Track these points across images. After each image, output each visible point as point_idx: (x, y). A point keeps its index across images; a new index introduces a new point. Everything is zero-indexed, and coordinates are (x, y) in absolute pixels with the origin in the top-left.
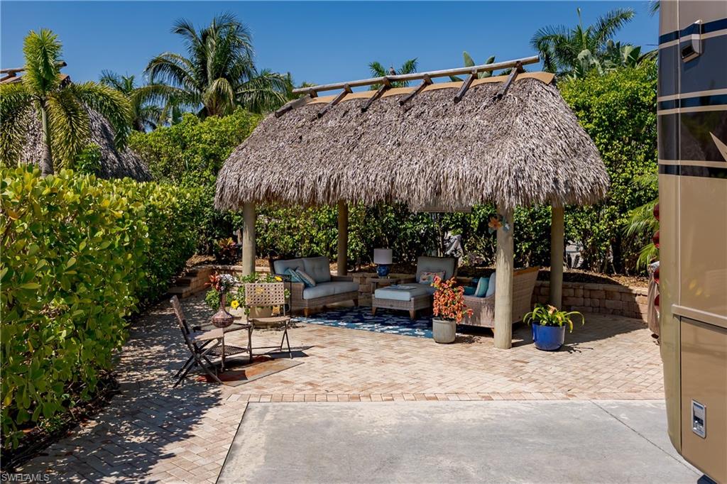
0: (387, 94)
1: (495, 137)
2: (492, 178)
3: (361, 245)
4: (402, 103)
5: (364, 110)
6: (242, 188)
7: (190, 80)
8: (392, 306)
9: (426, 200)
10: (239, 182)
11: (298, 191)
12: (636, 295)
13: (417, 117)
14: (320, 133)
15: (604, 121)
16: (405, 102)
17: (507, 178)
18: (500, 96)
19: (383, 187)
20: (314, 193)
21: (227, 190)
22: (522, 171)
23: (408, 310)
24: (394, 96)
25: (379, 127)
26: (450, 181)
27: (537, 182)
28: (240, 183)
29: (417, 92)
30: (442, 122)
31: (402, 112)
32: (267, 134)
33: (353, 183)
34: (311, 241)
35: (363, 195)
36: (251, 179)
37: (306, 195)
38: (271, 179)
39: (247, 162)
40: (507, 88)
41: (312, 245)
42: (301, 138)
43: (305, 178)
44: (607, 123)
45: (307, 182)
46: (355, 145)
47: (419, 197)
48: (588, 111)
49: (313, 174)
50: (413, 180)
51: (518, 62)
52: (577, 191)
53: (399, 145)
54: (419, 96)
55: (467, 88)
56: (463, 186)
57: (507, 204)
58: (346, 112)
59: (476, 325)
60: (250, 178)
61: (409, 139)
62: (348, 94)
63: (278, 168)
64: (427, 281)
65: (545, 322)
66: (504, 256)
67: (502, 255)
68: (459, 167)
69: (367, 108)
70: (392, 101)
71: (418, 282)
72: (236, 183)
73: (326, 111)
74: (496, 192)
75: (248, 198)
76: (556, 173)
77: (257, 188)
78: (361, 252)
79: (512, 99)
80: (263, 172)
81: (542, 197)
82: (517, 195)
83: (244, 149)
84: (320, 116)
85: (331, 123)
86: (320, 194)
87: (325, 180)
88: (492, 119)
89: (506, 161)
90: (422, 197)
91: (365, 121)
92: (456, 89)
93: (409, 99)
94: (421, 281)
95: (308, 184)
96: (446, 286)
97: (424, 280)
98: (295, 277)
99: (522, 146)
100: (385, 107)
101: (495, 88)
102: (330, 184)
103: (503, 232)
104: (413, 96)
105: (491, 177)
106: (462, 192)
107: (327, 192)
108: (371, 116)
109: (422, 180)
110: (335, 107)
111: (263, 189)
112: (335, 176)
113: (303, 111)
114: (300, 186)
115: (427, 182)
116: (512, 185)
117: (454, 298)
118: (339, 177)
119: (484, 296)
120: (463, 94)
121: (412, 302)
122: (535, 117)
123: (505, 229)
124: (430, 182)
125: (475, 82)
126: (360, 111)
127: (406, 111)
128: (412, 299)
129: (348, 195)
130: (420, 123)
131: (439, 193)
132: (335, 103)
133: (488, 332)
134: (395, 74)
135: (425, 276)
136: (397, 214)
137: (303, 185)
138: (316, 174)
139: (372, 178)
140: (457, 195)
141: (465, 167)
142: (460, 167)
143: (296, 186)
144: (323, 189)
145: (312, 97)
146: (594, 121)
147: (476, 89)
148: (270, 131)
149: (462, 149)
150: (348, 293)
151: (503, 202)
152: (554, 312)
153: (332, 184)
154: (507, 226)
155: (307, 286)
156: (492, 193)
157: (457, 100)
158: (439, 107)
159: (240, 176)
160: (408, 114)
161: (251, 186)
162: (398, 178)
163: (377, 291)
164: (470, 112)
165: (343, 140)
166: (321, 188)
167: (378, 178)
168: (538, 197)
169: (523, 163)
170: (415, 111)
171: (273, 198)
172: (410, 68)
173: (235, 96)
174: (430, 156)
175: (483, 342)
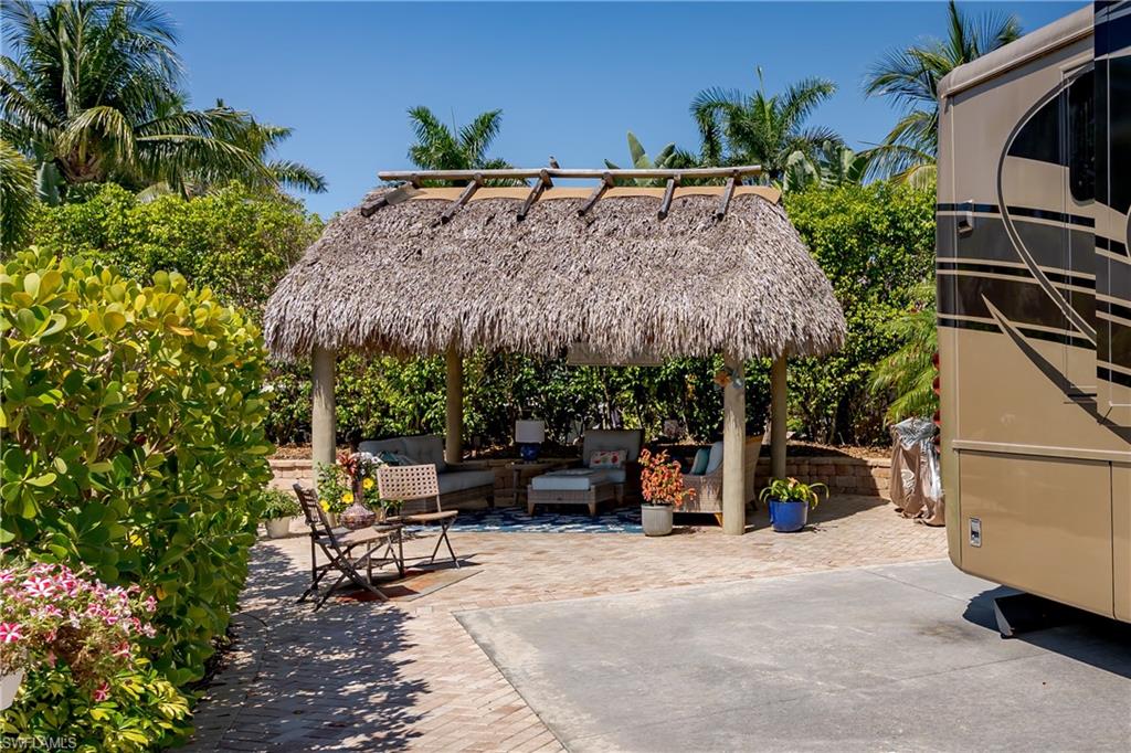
0: (548, 195)
1: (722, 270)
2: (724, 321)
4: (582, 213)
5: (520, 219)
6: (322, 327)
8: (559, 499)
9: (633, 348)
10: (315, 317)
11: (429, 334)
12: (871, 467)
13: (609, 234)
14: (451, 248)
15: (830, 250)
16: (585, 212)
17: (741, 322)
18: (720, 217)
20: (457, 336)
22: (758, 313)
23: (586, 502)
24: (563, 200)
25: (551, 245)
26: (667, 324)
27: (774, 327)
28: (319, 319)
29: (598, 197)
30: (646, 246)
31: (584, 226)
32: (352, 242)
33: (522, 322)
34: (385, 413)
35: (538, 341)
37: (442, 338)
39: (326, 287)
40: (728, 206)
41: (386, 420)
42: (420, 252)
43: (440, 314)
44: (834, 253)
45: (444, 321)
46: (517, 269)
47: (624, 345)
48: (811, 236)
49: (453, 309)
50: (615, 322)
51: (735, 171)
52: (815, 339)
53: (588, 272)
54: (603, 204)
55: (671, 200)
56: (685, 331)
57: (741, 354)
58: (491, 219)
59: (693, 511)
60: (337, 313)
61: (601, 264)
62: (482, 189)
63: (388, 296)
64: (601, 464)
65: (786, 498)
66: (735, 420)
67: (732, 418)
68: (677, 306)
69: (526, 215)
70: (559, 207)
71: (587, 467)
72: (310, 318)
73: (453, 214)
74: (729, 338)
75: (335, 342)
76: (794, 317)
77: (352, 327)
79: (735, 221)
80: (362, 302)
81: (780, 346)
82: (753, 342)
83: (317, 266)
84: (445, 220)
85: (468, 233)
86: (468, 339)
88: (713, 245)
89: (738, 300)
90: (628, 345)
91: (526, 234)
92: (657, 200)
93: (590, 207)
94: (592, 464)
96: (657, 462)
97: (597, 462)
99: (756, 282)
100: (554, 216)
101: (710, 203)
102: (484, 323)
103: (733, 389)
104: (593, 203)
105: (722, 320)
106: (683, 338)
107: (479, 336)
108: (536, 228)
109: (628, 321)
110: (466, 207)
112: (492, 312)
113: (410, 209)
114: (432, 326)
115: (635, 324)
116: (749, 331)
117: (670, 476)
118: (497, 315)
119: (703, 473)
120: (668, 208)
121: (593, 491)
122: (766, 246)
123: (736, 385)
124: (639, 325)
126: (514, 218)
127: (589, 225)
128: (593, 487)
129: (514, 340)
130: (614, 243)
131: (651, 339)
132: (464, 203)
133: (710, 520)
134: (558, 167)
135: (599, 458)
137: (436, 325)
139: (553, 316)
140: (677, 341)
141: (685, 307)
142: (680, 307)
143: (424, 326)
144: (473, 331)
145: (416, 186)
146: (819, 249)
147: (685, 202)
148: (359, 237)
149: (680, 283)
150: (480, 487)
151: (736, 351)
152: (795, 485)
153: (487, 324)
154: (738, 381)
156: (723, 341)
157: (662, 216)
158: (638, 223)
159: (317, 308)
160: (592, 229)
161: (340, 325)
162: (592, 319)
163: (534, 480)
164: (682, 233)
165: (494, 260)
166: (470, 328)
167: (563, 318)
168: (776, 346)
169: (758, 303)
170: (602, 226)
171: (380, 342)
172: (487, 125)
173: (140, 145)
174: (636, 290)
175: (706, 531)
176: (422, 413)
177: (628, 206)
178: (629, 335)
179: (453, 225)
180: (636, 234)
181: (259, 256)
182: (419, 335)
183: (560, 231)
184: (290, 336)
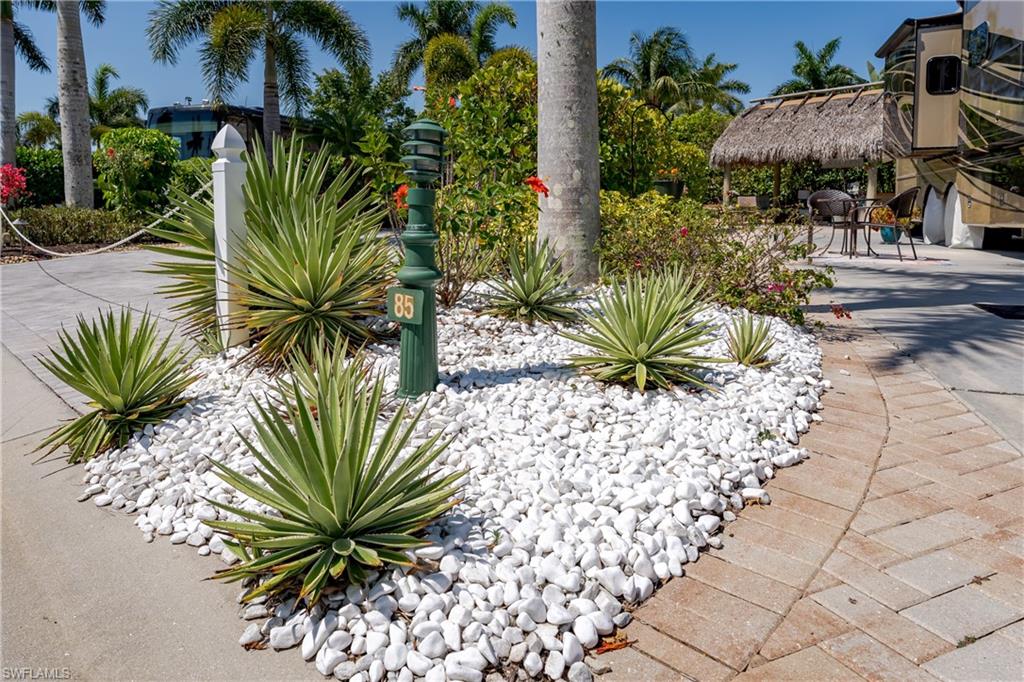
1: (868, 125)
3: (788, 192)
5: (795, 113)
6: (727, 156)
9: (829, 157)
10: (724, 153)
11: (759, 156)
13: (827, 115)
14: (769, 126)
16: (820, 108)
17: (872, 145)
18: (874, 103)
19: (806, 152)
20: (768, 157)
21: (717, 158)
24: (813, 103)
25: (804, 122)
26: (842, 148)
28: (726, 154)
29: (827, 101)
30: (840, 118)
31: (818, 113)
32: (738, 127)
33: (790, 151)
35: (795, 156)
37: (763, 158)
38: (743, 151)
39: (729, 143)
40: (879, 99)
42: (759, 129)
43: (763, 150)
46: (791, 131)
47: (826, 156)
49: (767, 147)
50: (823, 148)
53: (816, 131)
54: (828, 103)
55: (857, 98)
56: (849, 150)
57: (872, 158)
58: (785, 113)
60: (732, 151)
61: (821, 127)
63: (747, 145)
68: (847, 141)
69: (797, 111)
70: (812, 106)
73: (772, 113)
74: (866, 152)
75: (730, 161)
77: (735, 156)
78: (788, 196)
80: (739, 147)
83: (726, 136)
84: (769, 116)
85: (776, 120)
86: (771, 157)
87: (774, 150)
89: (872, 137)
91: (796, 119)
92: (851, 99)
93: (822, 106)
100: (808, 110)
103: (871, 172)
105: (864, 145)
106: (848, 153)
107: (775, 156)
108: (800, 116)
109: (828, 148)
110: (778, 110)
111: (739, 156)
112: (780, 147)
113: (758, 113)
114: (760, 154)
115: (830, 149)
116: (875, 148)
118: (782, 149)
120: (854, 101)
124: (832, 149)
125: (863, 94)
126: (792, 113)
127: (820, 112)
129: (787, 157)
130: (827, 119)
131: (836, 154)
132: (777, 108)
136: (814, 171)
137: (762, 153)
138: (769, 147)
139: (800, 148)
140: (845, 155)
141: (850, 141)
143: (758, 154)
147: (862, 98)
148: (740, 125)
149: (850, 132)
151: (870, 157)
153: (778, 152)
156: (864, 153)
157: (849, 106)
158: (839, 110)
159: (724, 150)
160: (821, 114)
161: (732, 155)
162: (815, 148)
164: (856, 112)
165: (783, 129)
166: (772, 153)
167: (804, 148)
170: (825, 112)
171: (744, 161)
172: (832, 47)
174: (832, 136)
176: (767, 190)
177: (838, 103)
178: (828, 152)
179: (771, 118)
180: (837, 114)
181: (711, 133)
182: (756, 157)
183: (809, 116)
184: (718, 160)
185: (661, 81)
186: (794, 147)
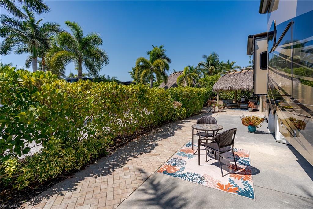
0: (242, 72)
7: (206, 67)
8: (243, 107)
14: (230, 79)
16: (245, 74)
19: (239, 88)
29: (248, 71)
32: (221, 80)
36: (218, 87)
38: (221, 87)
39: (218, 84)
42: (226, 80)
46: (235, 81)
47: (246, 89)
61: (244, 80)
62: (236, 72)
63: (223, 85)
66: (261, 98)
70: (243, 73)
72: (216, 88)
75: (218, 90)
84: (230, 76)
85: (232, 78)
86: (229, 89)
95: (227, 87)
98: (226, 102)
100: (241, 74)
104: (246, 72)
107: (231, 89)
108: (239, 76)
111: (220, 89)
113: (227, 75)
114: (226, 88)
118: (232, 86)
119: (259, 104)
121: (247, 106)
126: (237, 75)
129: (234, 89)
130: (246, 77)
131: (249, 88)
132: (233, 74)
133: (258, 110)
138: (229, 86)
145: (229, 73)
155: (228, 104)
159: (216, 86)
162: (242, 86)
163: (240, 105)
165: (233, 80)
166: (229, 88)
167: (239, 86)
170: (246, 75)
173: (215, 69)
175: (258, 112)
180: (250, 75)
183: (241, 76)
185: (211, 67)
186: (236, 86)
